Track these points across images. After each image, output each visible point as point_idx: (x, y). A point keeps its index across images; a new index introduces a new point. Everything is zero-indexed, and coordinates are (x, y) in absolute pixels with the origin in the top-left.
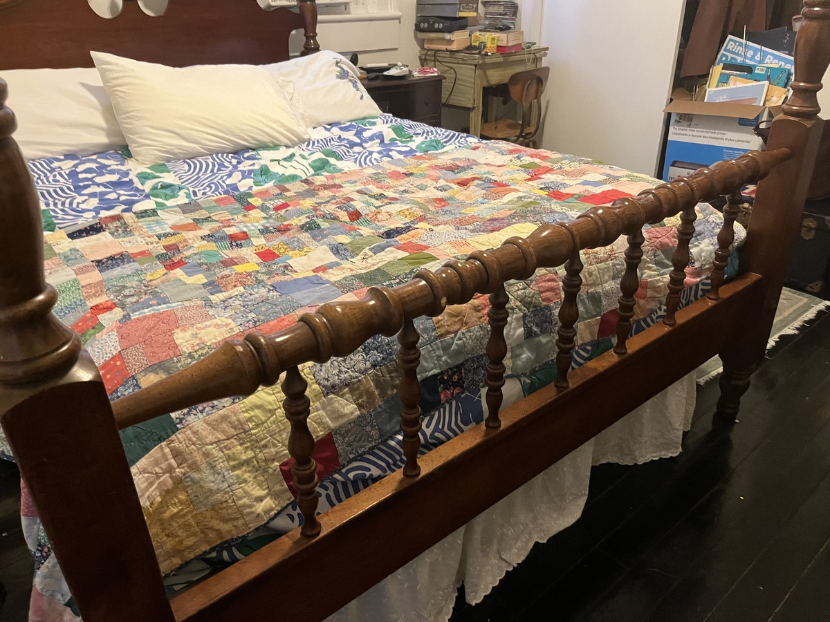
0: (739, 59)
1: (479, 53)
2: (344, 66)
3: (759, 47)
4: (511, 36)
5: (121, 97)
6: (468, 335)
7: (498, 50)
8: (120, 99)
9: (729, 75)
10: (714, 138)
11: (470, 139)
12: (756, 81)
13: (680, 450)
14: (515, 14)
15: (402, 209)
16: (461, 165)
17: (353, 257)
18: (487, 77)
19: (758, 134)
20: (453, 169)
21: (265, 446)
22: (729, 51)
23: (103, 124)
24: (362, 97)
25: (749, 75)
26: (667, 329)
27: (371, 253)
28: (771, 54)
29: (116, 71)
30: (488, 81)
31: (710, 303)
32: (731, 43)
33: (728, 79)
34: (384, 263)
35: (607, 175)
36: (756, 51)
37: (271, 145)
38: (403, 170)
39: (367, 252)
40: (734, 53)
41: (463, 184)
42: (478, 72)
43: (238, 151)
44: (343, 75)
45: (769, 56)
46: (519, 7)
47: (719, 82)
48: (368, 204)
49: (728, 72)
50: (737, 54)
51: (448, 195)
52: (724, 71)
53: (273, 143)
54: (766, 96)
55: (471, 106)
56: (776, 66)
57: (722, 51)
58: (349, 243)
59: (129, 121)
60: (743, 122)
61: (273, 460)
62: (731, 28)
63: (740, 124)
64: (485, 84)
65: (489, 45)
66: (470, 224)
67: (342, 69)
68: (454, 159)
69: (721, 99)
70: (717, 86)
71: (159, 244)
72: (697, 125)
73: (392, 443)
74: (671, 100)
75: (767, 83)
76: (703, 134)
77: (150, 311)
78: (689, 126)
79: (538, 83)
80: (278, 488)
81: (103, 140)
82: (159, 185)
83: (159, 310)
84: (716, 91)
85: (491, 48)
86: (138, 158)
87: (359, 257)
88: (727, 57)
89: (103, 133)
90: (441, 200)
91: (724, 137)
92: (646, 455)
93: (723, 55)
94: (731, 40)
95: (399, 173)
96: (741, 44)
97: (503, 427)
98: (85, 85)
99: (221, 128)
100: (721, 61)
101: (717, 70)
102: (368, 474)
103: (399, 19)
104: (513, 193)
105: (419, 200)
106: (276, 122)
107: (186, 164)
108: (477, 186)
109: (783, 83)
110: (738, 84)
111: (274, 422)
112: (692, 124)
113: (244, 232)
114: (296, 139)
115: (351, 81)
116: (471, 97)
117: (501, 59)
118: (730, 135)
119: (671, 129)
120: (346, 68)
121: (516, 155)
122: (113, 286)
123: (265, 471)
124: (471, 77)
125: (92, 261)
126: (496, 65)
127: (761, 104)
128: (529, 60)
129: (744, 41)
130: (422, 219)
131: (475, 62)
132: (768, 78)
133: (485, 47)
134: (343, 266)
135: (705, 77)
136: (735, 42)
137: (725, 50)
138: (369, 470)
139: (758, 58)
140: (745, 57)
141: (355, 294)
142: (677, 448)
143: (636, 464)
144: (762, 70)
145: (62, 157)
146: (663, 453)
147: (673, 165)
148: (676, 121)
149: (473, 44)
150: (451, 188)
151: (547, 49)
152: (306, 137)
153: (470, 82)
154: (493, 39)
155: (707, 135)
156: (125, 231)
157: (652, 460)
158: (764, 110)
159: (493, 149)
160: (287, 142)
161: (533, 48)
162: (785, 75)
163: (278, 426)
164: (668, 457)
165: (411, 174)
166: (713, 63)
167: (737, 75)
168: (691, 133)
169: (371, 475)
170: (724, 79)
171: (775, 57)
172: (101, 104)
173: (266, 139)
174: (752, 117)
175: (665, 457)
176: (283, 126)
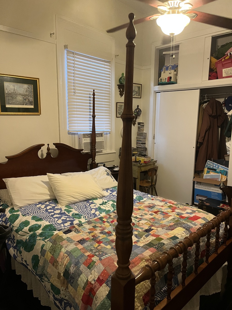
0: (212, 167)
1: (139, 163)
2: (107, 171)
3: (217, 164)
4: (148, 158)
5: (56, 186)
6: (175, 260)
7: (144, 162)
8: (56, 187)
9: (209, 171)
10: (208, 189)
11: (148, 195)
12: (217, 173)
13: (221, 290)
14: (146, 150)
15: (145, 222)
16: (152, 205)
17: (141, 238)
18: (141, 169)
19: (221, 190)
20: (150, 207)
21: (139, 292)
22: (208, 164)
23: (49, 193)
24: (114, 181)
25: (215, 172)
26: (216, 255)
27: (145, 237)
28: (221, 166)
29: (54, 179)
30: (141, 170)
31: (225, 247)
32: (209, 162)
33: (209, 172)
34: (151, 240)
35: (192, 210)
36: (216, 165)
37: (95, 198)
38: (137, 208)
39: (144, 237)
40: (210, 165)
41: (156, 213)
42: (139, 168)
43: (87, 200)
44: (108, 174)
45: (220, 167)
46: (147, 149)
47: (207, 173)
48: (136, 221)
49: (209, 170)
50: (211, 165)
51: (154, 217)
52: (208, 170)
53: (96, 197)
54: (221, 178)
55: (137, 178)
56: (223, 170)
57: (206, 164)
58: (138, 234)
59: (59, 193)
60: (216, 185)
61: (141, 296)
62: (208, 158)
63: (215, 186)
64: (141, 171)
65: (142, 161)
66: (165, 227)
67: (107, 172)
68: (149, 204)
69: (208, 178)
70: (206, 174)
71: (90, 235)
72: (202, 185)
73: (162, 291)
74: (194, 177)
75: (220, 174)
76: (205, 187)
77: (105, 257)
78: (200, 185)
79: (155, 171)
80: (142, 303)
81: (49, 198)
82: (74, 214)
83: (107, 256)
84: (207, 175)
85: (142, 162)
86: (61, 204)
87: (142, 238)
88: (208, 166)
89: (49, 196)
90: (152, 218)
91: (211, 189)
92: (212, 292)
93: (207, 165)
94: (208, 161)
95: (137, 209)
96: (211, 163)
97: (186, 285)
98: (42, 181)
99: (83, 194)
100: (206, 167)
101: (206, 169)
102: (158, 299)
103: (115, 153)
104: (171, 217)
105: (147, 219)
106: (97, 191)
107: (75, 206)
108: (160, 214)
109: (225, 175)
110: (212, 173)
111: (140, 286)
112: (201, 184)
113: (110, 231)
114: (101, 196)
115: (110, 176)
116: (137, 175)
117: (145, 165)
118: (212, 188)
119: (195, 185)
120: (108, 172)
121: (165, 203)
122: (89, 249)
123: (139, 299)
124: (137, 170)
125: (77, 241)
126: (143, 166)
127: (220, 181)
128: (152, 164)
129: (212, 162)
130: (152, 226)
131: (138, 166)
132: (221, 173)
133: (141, 161)
134: (140, 241)
135: (203, 171)
136: (210, 162)
137: (207, 164)
138: (157, 298)
139: (217, 166)
140: (213, 166)
141: (149, 250)
142: (220, 289)
143: (210, 295)
144: (219, 170)
145: (38, 203)
146: (216, 291)
147: (197, 195)
148: (196, 183)
149: (137, 160)
150: (153, 214)
151: (157, 161)
152: (104, 195)
153: (137, 171)
154: (143, 160)
155: (206, 188)
156: (78, 231)
157: (214, 294)
158: (221, 183)
159: (158, 200)
160: (99, 197)
161: (153, 161)
162: (225, 172)
163: (141, 287)
164: (218, 292)
165: (140, 209)
166: (204, 168)
167: (211, 171)
168: (201, 187)
169: (158, 300)
170: (208, 172)
171: (222, 167)
172: (48, 187)
173: (94, 197)
174: (219, 184)
175: (217, 292)
176: (99, 193)
